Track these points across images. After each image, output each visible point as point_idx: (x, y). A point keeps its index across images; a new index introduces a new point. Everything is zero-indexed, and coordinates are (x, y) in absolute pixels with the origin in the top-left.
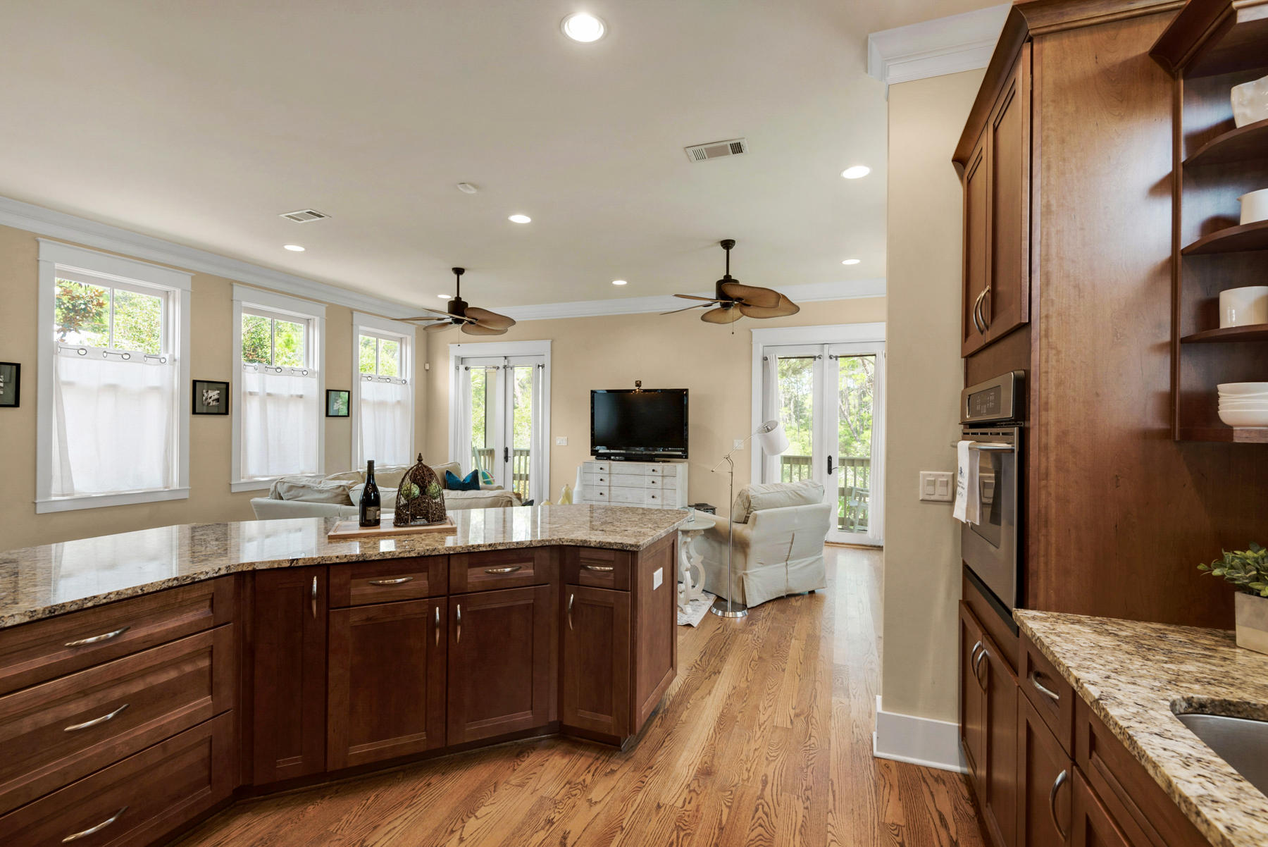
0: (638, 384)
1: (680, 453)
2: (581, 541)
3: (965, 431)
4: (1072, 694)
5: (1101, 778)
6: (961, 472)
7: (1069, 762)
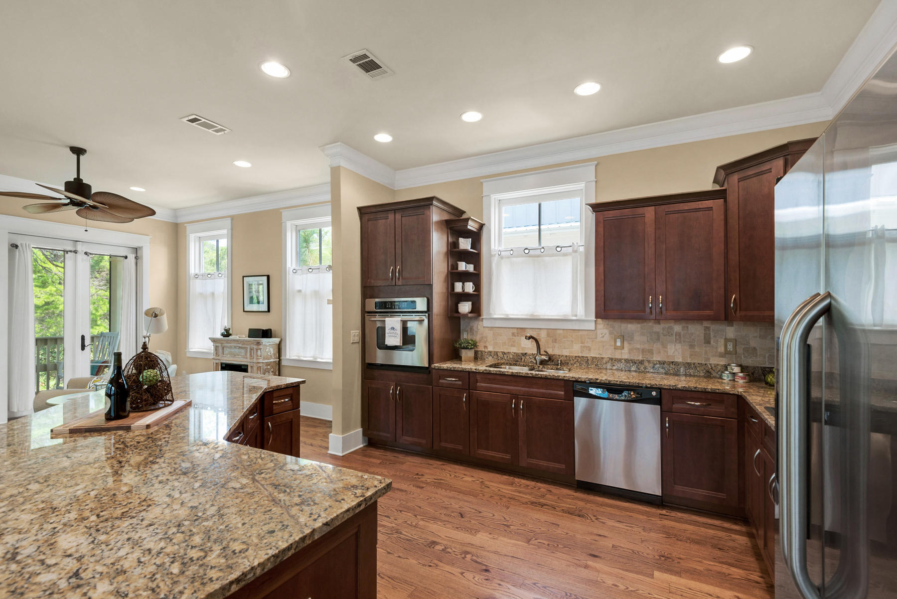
2: (276, 386)
3: (366, 314)
4: (468, 373)
5: (482, 387)
6: (393, 328)
7: (468, 391)
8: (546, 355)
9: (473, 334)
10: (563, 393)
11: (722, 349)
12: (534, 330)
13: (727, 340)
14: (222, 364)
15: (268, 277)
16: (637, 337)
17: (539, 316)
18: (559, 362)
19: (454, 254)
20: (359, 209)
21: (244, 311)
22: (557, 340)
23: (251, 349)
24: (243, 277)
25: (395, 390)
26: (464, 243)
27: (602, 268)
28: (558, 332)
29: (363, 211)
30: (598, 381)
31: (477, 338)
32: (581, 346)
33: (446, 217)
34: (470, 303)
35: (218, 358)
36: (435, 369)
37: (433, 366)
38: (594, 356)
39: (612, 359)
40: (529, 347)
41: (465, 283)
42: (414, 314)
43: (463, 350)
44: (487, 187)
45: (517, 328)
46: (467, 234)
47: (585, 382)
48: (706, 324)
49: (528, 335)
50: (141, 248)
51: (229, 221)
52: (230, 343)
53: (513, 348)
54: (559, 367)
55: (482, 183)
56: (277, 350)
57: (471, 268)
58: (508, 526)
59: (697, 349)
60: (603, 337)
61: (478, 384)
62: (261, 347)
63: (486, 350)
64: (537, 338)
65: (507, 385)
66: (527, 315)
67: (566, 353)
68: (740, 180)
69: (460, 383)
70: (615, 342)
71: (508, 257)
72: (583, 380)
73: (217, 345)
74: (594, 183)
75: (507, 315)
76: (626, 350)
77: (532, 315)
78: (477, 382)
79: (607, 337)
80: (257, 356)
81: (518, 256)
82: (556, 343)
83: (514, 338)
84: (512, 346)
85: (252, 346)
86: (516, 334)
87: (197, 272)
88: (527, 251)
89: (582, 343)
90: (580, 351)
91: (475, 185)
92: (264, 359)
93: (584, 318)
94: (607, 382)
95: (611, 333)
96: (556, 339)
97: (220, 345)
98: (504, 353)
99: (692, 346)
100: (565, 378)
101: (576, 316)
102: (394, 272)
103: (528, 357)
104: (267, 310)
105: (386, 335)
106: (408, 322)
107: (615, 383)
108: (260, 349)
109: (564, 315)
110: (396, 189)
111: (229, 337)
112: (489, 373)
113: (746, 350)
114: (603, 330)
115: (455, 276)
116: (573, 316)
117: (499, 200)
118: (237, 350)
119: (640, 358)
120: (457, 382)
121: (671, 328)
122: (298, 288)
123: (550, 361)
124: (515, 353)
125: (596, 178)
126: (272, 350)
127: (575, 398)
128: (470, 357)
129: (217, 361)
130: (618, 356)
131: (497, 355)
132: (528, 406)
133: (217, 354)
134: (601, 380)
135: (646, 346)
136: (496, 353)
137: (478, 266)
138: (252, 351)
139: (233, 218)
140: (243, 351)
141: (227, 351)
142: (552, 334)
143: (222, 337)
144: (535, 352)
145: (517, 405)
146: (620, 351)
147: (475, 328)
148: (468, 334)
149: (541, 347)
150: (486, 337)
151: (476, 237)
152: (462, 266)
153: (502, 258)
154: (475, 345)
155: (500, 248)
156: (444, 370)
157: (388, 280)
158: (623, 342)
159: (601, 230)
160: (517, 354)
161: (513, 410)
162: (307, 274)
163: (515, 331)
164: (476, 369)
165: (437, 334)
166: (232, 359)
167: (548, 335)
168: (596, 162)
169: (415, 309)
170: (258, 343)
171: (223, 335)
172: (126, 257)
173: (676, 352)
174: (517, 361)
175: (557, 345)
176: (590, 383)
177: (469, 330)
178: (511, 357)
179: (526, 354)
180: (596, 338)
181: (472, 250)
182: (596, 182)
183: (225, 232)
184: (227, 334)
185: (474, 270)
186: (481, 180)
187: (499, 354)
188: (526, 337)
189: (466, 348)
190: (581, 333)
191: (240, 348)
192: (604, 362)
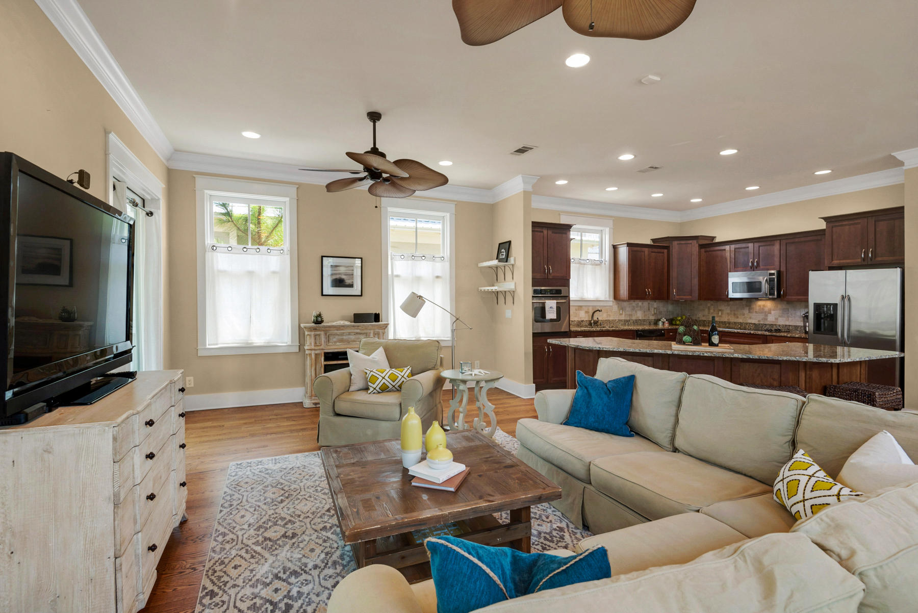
6: (551, 308)
11: (653, 313)
13: (655, 308)
14: (327, 353)
15: (361, 259)
16: (627, 309)
17: (585, 298)
18: (599, 324)
21: (325, 295)
24: (321, 257)
25: (548, 349)
28: (600, 307)
37: (571, 330)
38: (612, 319)
39: (619, 320)
42: (560, 298)
45: (578, 306)
48: (649, 301)
59: (646, 313)
68: (678, 244)
70: (619, 312)
73: (318, 333)
76: (623, 315)
77: (582, 298)
79: (617, 309)
84: (576, 317)
85: (377, 330)
89: (607, 313)
90: (606, 317)
93: (609, 300)
95: (618, 307)
99: (644, 312)
101: (606, 298)
104: (360, 294)
105: (547, 312)
111: (320, 324)
113: (659, 312)
114: (615, 305)
116: (604, 298)
119: (628, 319)
121: (638, 304)
125: (612, 226)
129: (318, 352)
130: (621, 318)
135: (630, 313)
139: (298, 186)
146: (621, 316)
159: (630, 256)
168: (615, 219)
173: (639, 315)
180: (614, 310)
182: (614, 228)
184: (317, 320)
190: (608, 307)
191: (348, 334)
192: (616, 322)
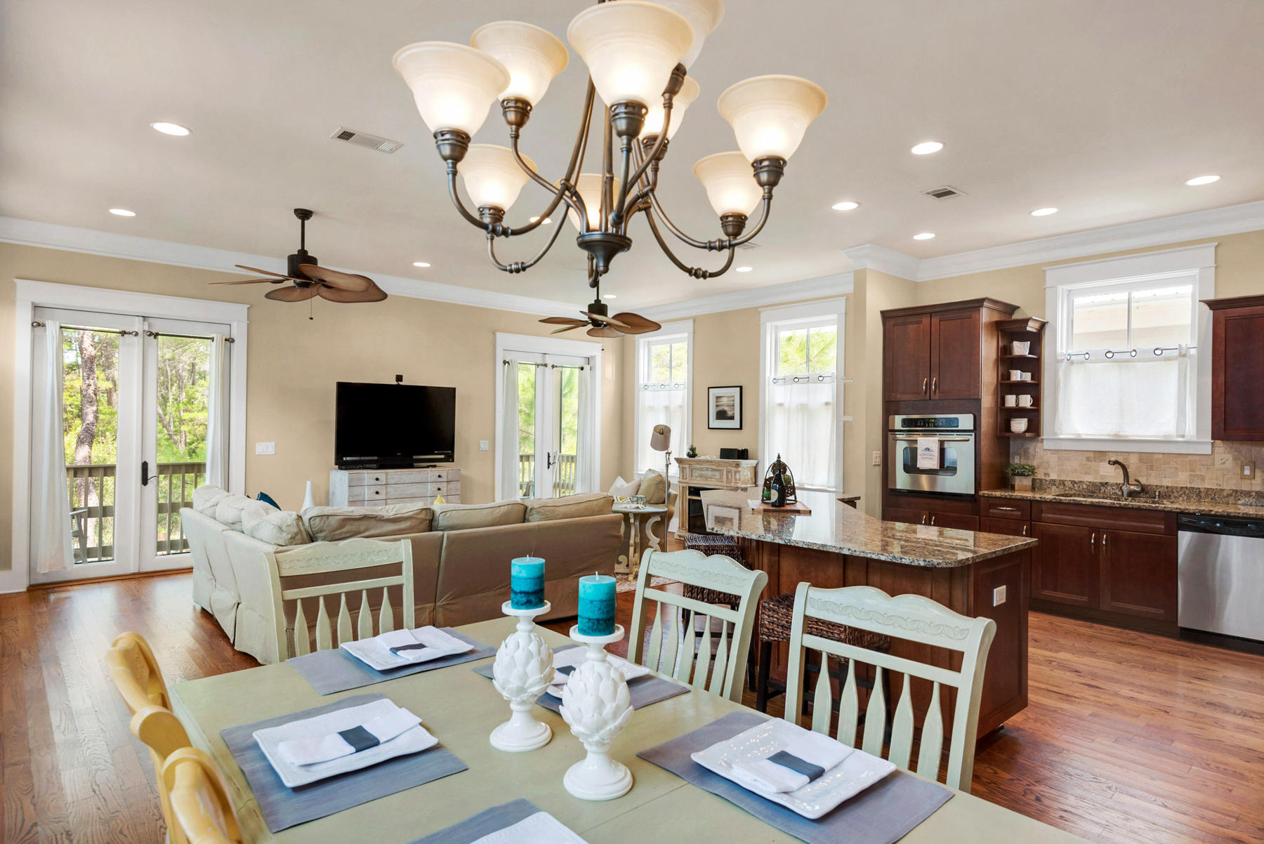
0: (399, 378)
1: (443, 456)
3: (889, 433)
4: (1029, 502)
5: (1049, 518)
6: (928, 449)
7: (1029, 522)
8: (1137, 485)
9: (1028, 458)
10: (1163, 527)
12: (1119, 454)
14: (690, 487)
15: (741, 387)
17: (1127, 436)
18: (1157, 493)
19: (1007, 360)
20: (883, 313)
21: (709, 428)
22: (1154, 468)
23: (728, 472)
24: (709, 388)
25: (928, 520)
26: (1018, 347)
27: (1222, 379)
28: (1156, 456)
29: (886, 316)
30: (1213, 513)
31: (1035, 463)
32: (1190, 475)
33: (996, 317)
34: (1026, 420)
35: (684, 481)
36: (983, 496)
37: (981, 493)
38: (1209, 487)
39: (1236, 491)
40: (1114, 475)
41: (1020, 396)
42: (955, 434)
43: (1016, 477)
44: (1051, 276)
45: (1094, 451)
46: (1023, 336)
47: (1194, 514)
49: (1113, 459)
50: (593, 357)
51: (690, 323)
52: (701, 465)
53: (1086, 476)
54: (1156, 500)
55: (1045, 271)
56: (753, 474)
57: (1027, 377)
58: (1094, 653)
60: (1224, 463)
61: (1043, 515)
62: (740, 469)
63: (1047, 478)
64: (1125, 464)
65: (1085, 517)
66: (1108, 435)
67: (1167, 482)
69: (1019, 513)
70: (1242, 470)
71: (1082, 363)
72: (1192, 511)
73: (684, 466)
74: (1213, 270)
75: (1078, 434)
76: (1258, 480)
78: (1042, 513)
79: (1230, 463)
80: (736, 479)
81: (1096, 362)
82: (1152, 470)
83: (1090, 463)
84: (1086, 473)
85: (730, 468)
86: (1092, 459)
87: (646, 382)
88: (1109, 355)
89: (1192, 471)
90: (1188, 480)
91: (1036, 274)
92: (742, 483)
93: (1195, 439)
94: (1226, 514)
95: (1235, 459)
96: (1152, 466)
97: (687, 466)
98: (1074, 482)
100: (1166, 510)
101: (1183, 436)
102: (929, 385)
103: (1109, 488)
104: (739, 427)
105: (919, 457)
106: (945, 442)
107: (1236, 515)
108: (739, 472)
109: (1165, 436)
110: (918, 281)
112: (1060, 502)
114: (1225, 455)
115: (1006, 387)
116: (1178, 436)
117: (1069, 290)
118: (709, 473)
120: (1013, 513)
122: (779, 401)
123: (1144, 490)
124: (1090, 482)
125: (1216, 263)
126: (749, 473)
127: (1179, 532)
128: (1026, 486)
129: (684, 485)
130: (1245, 486)
131: (1064, 485)
132: (1114, 539)
133: (683, 476)
134: (1217, 512)
136: (1063, 483)
137: (1037, 375)
138: (730, 475)
139: (695, 320)
140: (717, 474)
141: (696, 474)
142: (1147, 459)
143: (688, 458)
144: (1121, 480)
145: (1098, 540)
146: (1248, 481)
147: (1031, 451)
148: (1020, 458)
149: (1130, 475)
150: (1048, 462)
151: (1036, 339)
152: (1016, 376)
153: (1072, 363)
154: (1032, 471)
155: (1070, 352)
156: (996, 498)
157: (919, 393)
158: (1253, 471)
159: (1221, 331)
160: (1094, 484)
161: (1093, 546)
162: (792, 384)
163: (1091, 455)
164: (1041, 498)
165: (985, 458)
166: (702, 482)
167: (1141, 460)
168: (1217, 243)
169: (957, 427)
170: (738, 465)
171: (689, 455)
172: (582, 369)
174: (1095, 493)
175: (1153, 473)
176: (1202, 515)
177: (1022, 453)
178: (1085, 487)
179: (1107, 483)
180: (1214, 464)
181: (1030, 356)
182: (1216, 267)
183: (686, 335)
184: (692, 454)
185: (1032, 379)
186: (1044, 268)
187: (1066, 483)
188: (1109, 461)
189: (1022, 475)
190: (1190, 458)
191: (713, 470)
192: (1225, 494)
